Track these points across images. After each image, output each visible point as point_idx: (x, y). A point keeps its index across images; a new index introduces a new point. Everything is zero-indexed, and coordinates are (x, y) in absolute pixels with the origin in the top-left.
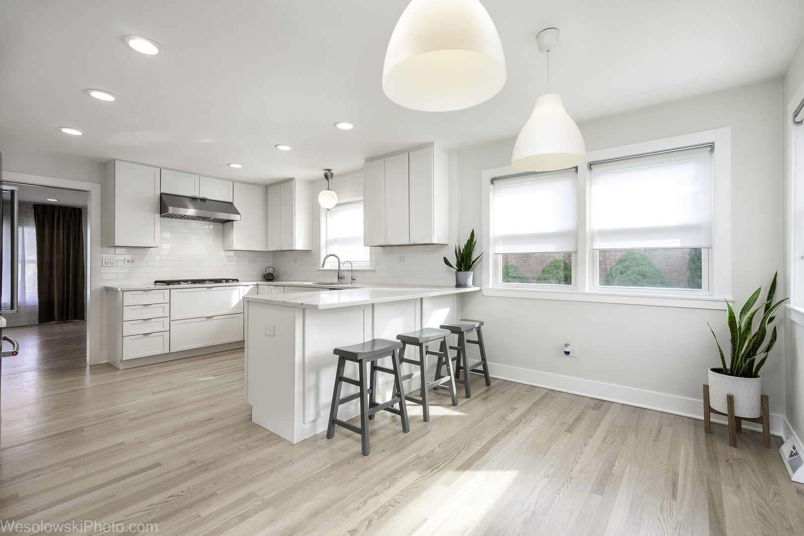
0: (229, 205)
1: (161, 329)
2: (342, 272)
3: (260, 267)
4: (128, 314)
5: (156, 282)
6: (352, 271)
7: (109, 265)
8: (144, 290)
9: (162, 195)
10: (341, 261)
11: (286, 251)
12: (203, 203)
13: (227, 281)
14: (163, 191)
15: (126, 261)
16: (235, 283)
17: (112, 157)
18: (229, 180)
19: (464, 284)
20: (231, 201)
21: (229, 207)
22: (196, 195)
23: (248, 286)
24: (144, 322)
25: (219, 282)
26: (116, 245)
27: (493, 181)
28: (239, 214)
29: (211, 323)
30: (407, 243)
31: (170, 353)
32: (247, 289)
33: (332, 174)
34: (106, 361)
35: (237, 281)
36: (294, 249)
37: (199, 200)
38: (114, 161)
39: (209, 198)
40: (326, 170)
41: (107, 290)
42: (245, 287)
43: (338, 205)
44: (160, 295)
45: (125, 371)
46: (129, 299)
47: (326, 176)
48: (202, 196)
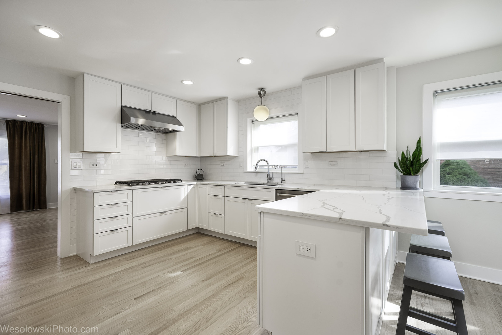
0: (173, 118)
1: (126, 225)
2: (271, 174)
3: (192, 169)
4: (98, 213)
5: (116, 183)
6: (282, 173)
7: (77, 168)
8: (111, 191)
9: (123, 107)
10: (270, 164)
11: (213, 156)
12: (154, 116)
13: (175, 181)
14: (124, 104)
15: (91, 165)
16: (180, 183)
17: (82, 70)
18: (173, 98)
19: (414, 187)
20: (174, 115)
21: (173, 120)
22: (149, 108)
23: (191, 185)
24: (111, 219)
25: (168, 183)
26: (85, 150)
27: (436, 94)
28: (181, 125)
29: (164, 217)
30: (353, 150)
31: (133, 246)
32: (190, 188)
33: (265, 92)
34: (75, 254)
35: (181, 181)
36: (227, 155)
37: (151, 114)
38: (82, 75)
39: (159, 112)
40: (260, 89)
41: (76, 190)
42: (189, 187)
43: (269, 118)
44: (125, 194)
45: (96, 266)
46: (99, 199)
47: (260, 94)
48: (154, 109)
